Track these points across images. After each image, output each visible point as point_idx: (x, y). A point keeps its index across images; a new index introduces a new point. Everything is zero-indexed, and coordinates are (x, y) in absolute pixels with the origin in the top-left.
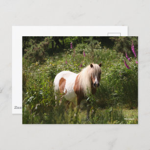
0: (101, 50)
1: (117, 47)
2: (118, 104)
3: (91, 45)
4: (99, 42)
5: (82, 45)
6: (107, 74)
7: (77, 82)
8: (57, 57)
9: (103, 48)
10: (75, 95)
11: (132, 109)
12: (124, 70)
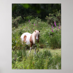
0: (41, 23)
1: (48, 22)
2: (48, 47)
3: (37, 21)
4: (40, 19)
5: (33, 20)
6: (43, 34)
7: (31, 38)
8: (22, 25)
9: (42, 22)
10: (30, 43)
11: (54, 49)
12: (51, 32)
